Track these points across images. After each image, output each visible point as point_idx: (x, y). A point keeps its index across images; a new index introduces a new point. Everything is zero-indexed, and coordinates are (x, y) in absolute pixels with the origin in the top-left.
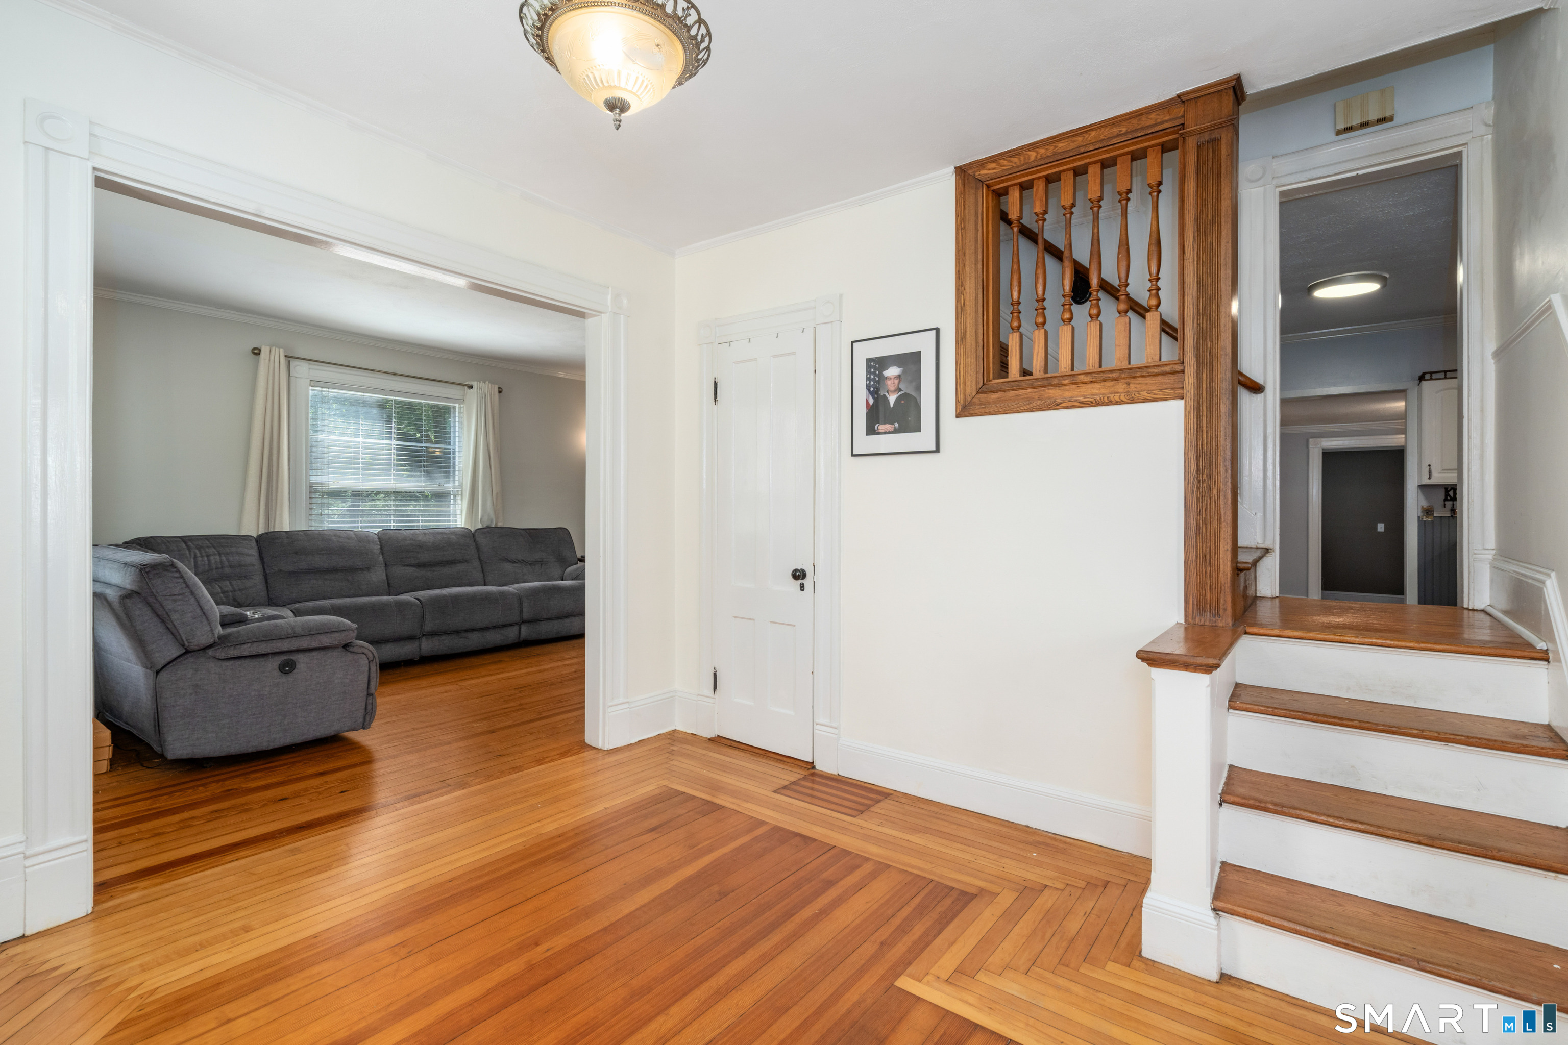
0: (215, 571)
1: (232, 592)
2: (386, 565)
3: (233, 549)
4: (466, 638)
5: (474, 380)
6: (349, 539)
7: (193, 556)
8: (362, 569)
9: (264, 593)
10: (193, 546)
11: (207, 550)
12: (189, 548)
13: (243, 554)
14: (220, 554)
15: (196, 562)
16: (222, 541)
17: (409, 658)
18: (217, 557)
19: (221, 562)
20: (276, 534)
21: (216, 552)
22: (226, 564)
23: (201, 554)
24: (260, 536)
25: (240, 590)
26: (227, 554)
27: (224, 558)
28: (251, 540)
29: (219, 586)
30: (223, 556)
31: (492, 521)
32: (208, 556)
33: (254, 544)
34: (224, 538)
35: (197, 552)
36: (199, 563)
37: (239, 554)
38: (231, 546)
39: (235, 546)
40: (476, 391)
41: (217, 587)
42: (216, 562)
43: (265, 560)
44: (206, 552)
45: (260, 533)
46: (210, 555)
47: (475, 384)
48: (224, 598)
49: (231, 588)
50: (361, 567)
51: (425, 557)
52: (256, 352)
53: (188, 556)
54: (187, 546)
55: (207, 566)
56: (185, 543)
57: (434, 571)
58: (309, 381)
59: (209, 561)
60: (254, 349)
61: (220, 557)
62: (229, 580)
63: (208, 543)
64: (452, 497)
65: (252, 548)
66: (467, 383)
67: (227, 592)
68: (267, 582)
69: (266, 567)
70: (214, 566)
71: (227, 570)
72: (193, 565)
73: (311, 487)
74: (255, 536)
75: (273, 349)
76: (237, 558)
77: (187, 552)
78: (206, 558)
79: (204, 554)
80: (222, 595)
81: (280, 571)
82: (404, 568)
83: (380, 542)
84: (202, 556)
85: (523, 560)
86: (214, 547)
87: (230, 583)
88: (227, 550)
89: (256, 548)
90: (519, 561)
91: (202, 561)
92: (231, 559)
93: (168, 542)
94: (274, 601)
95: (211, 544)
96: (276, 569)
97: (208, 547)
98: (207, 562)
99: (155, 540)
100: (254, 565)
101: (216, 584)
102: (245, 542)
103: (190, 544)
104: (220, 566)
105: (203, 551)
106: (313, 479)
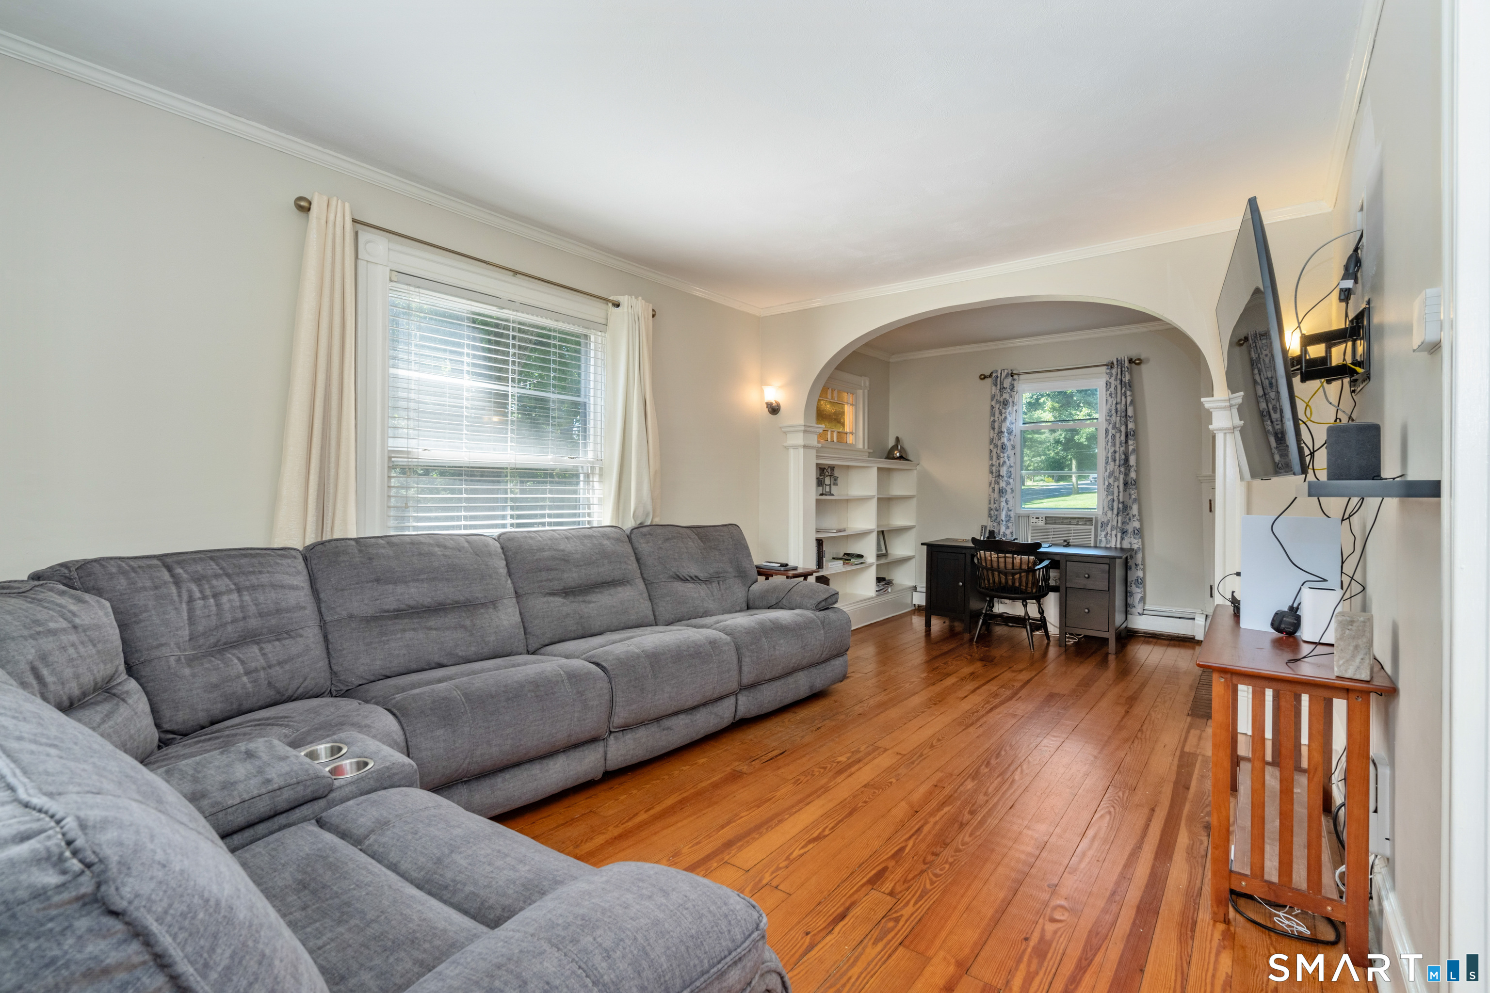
0: (230, 628)
1: (264, 669)
2: (518, 595)
3: (264, 579)
4: (669, 728)
5: (624, 295)
6: (460, 551)
7: (185, 597)
8: (484, 605)
9: (323, 664)
10: (185, 576)
11: (215, 582)
12: (177, 582)
13: (283, 587)
14: (239, 590)
15: (191, 611)
16: (244, 561)
17: (589, 779)
18: (235, 596)
19: (242, 607)
20: (338, 543)
21: (233, 587)
22: (252, 609)
23: (201, 592)
24: (311, 548)
25: (280, 663)
26: (253, 588)
27: (247, 598)
28: (295, 557)
29: (239, 659)
30: (245, 593)
31: (647, 515)
32: (215, 596)
33: (300, 564)
34: (245, 556)
35: (194, 588)
36: (198, 612)
37: (274, 586)
38: (260, 572)
39: (268, 572)
40: (626, 310)
41: (236, 661)
42: (232, 606)
43: (322, 596)
44: (212, 587)
45: (308, 543)
46: (221, 594)
47: (624, 299)
48: (249, 685)
49: (262, 662)
50: (483, 601)
51: (572, 577)
52: (303, 207)
53: (176, 598)
54: (173, 576)
55: (214, 618)
56: (169, 569)
57: (590, 602)
58: (388, 269)
59: (218, 605)
60: (301, 199)
61: (240, 596)
62: (258, 643)
63: (215, 567)
64: (582, 477)
65: (298, 573)
66: (611, 298)
67: (256, 670)
68: (326, 638)
69: (323, 610)
70: (228, 617)
71: (254, 623)
72: (186, 618)
73: (390, 458)
74: (301, 549)
75: (334, 202)
76: (273, 595)
77: (174, 590)
78: (212, 601)
79: (208, 592)
80: (245, 679)
81: (351, 617)
82: (545, 599)
83: (504, 554)
84: (204, 598)
85: (696, 577)
86: (228, 576)
87: (261, 649)
88: (254, 580)
89: (305, 572)
90: (691, 577)
91: (205, 607)
92: (261, 598)
93: (133, 569)
94: (342, 678)
95: (222, 568)
96: (344, 613)
97: (216, 576)
98: (214, 608)
99: (103, 566)
100: (304, 608)
101: (234, 655)
102: (285, 562)
103: (179, 571)
104: (241, 615)
105: (206, 586)
106: (392, 443)
